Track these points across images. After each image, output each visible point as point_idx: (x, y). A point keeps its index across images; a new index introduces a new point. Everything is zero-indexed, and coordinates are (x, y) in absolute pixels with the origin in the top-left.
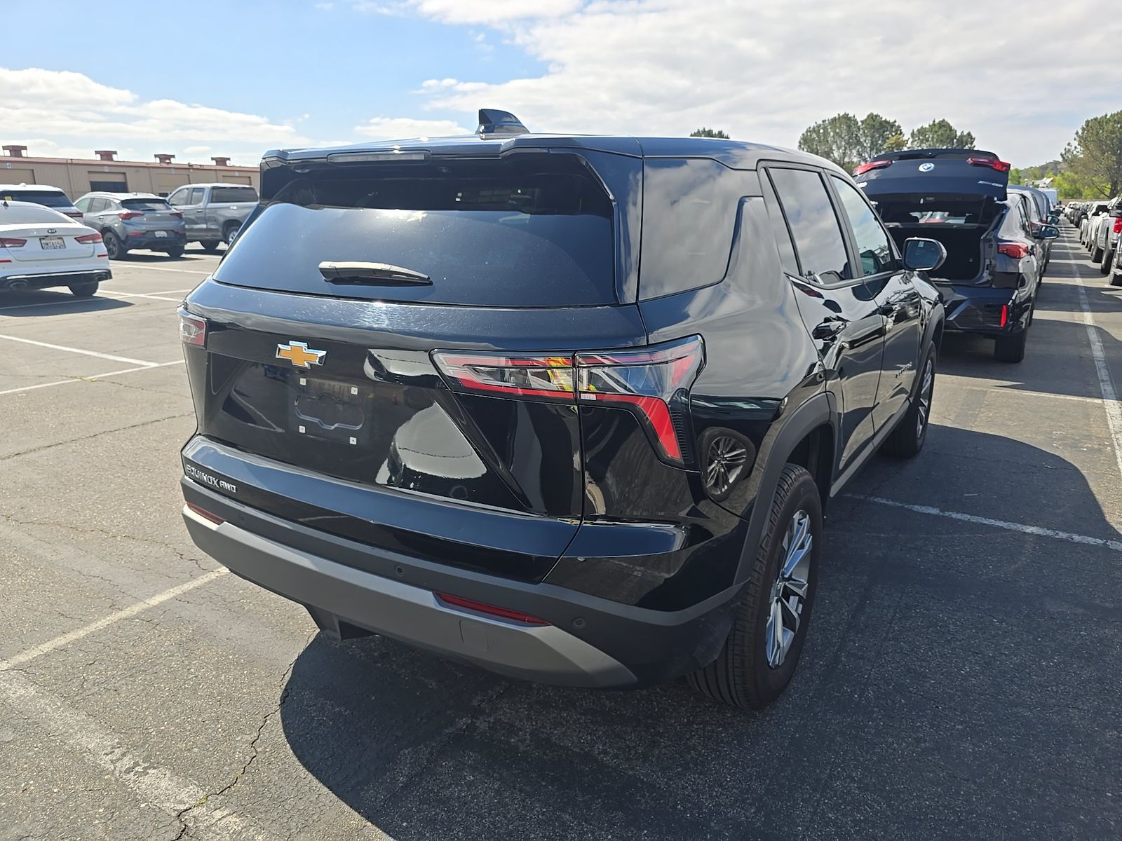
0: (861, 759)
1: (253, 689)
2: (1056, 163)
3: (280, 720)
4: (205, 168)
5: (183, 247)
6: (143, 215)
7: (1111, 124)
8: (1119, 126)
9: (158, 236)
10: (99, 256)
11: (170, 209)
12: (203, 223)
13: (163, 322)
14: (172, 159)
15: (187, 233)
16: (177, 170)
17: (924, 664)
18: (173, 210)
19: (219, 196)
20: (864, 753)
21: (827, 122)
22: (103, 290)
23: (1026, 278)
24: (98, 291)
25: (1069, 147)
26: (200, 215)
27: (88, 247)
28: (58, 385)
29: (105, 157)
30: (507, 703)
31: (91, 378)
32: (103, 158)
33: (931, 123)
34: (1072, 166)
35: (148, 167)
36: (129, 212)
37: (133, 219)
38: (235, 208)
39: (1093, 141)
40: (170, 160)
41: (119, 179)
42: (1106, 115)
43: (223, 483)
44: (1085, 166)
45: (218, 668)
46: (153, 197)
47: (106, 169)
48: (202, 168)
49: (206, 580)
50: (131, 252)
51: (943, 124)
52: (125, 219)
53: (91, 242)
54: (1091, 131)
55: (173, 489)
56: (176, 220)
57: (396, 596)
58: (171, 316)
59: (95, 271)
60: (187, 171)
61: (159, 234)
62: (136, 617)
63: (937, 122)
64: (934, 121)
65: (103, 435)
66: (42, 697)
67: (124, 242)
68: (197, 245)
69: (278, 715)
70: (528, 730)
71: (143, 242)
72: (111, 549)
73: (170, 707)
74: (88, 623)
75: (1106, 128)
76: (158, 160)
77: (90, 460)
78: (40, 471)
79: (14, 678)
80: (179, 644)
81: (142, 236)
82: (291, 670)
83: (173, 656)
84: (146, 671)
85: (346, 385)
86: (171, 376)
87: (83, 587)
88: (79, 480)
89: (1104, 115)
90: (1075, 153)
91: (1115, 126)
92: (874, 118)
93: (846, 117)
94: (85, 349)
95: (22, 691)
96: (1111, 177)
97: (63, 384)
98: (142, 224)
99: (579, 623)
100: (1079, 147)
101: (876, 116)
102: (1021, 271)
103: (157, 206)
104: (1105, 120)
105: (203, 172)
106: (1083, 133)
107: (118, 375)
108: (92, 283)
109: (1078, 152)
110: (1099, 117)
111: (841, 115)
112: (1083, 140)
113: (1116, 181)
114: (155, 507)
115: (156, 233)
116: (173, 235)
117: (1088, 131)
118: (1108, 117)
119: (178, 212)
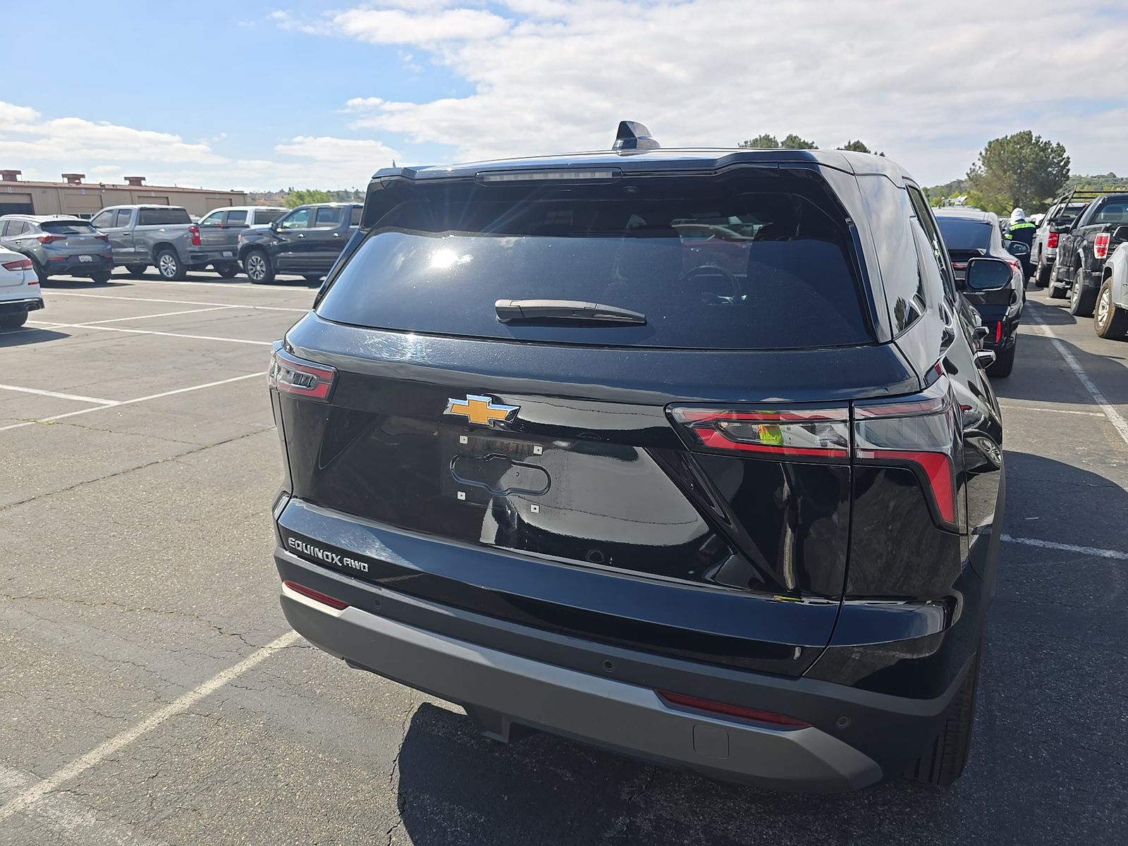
0: (1072, 833)
1: (360, 796)
2: (960, 182)
3: (408, 835)
4: (118, 188)
5: (110, 272)
6: (65, 238)
7: (1011, 145)
8: (1018, 146)
9: (82, 261)
10: (29, 284)
11: (94, 232)
12: (131, 247)
13: (110, 354)
14: (82, 180)
15: (114, 257)
16: (87, 191)
17: (1082, 714)
18: (99, 232)
19: (147, 217)
20: (1071, 827)
21: (749, 143)
22: (33, 321)
23: (1017, 294)
24: (27, 321)
25: (973, 167)
26: (127, 237)
27: (17, 275)
28: (11, 429)
29: (8, 178)
30: (661, 793)
31: (47, 420)
32: (5, 178)
33: (847, 145)
34: (977, 185)
35: (56, 188)
36: (50, 235)
37: (55, 243)
38: (163, 230)
39: (996, 161)
40: (79, 180)
41: (24, 200)
42: (1007, 137)
43: (347, 561)
44: (988, 184)
45: (310, 771)
46: (75, 219)
47: (10, 190)
48: (115, 187)
49: (259, 659)
50: (50, 278)
51: (857, 145)
52: (45, 243)
53: (21, 268)
54: (993, 152)
55: (183, 548)
56: (102, 244)
57: (605, 696)
58: (117, 348)
59: (26, 300)
60: (100, 191)
61: (82, 259)
62: (190, 711)
63: (852, 143)
64: (849, 142)
65: (81, 487)
66: (106, 826)
67: (45, 268)
68: (122, 270)
69: (402, 827)
70: (698, 827)
71: (66, 267)
72: (132, 625)
73: (269, 828)
74: (133, 723)
75: (1007, 149)
76: (66, 180)
77: (74, 517)
78: (18, 534)
79: (63, 802)
80: (253, 742)
81: (64, 261)
82: (397, 767)
83: (249, 759)
84: (224, 782)
85: (526, 443)
86: (138, 416)
87: (113, 677)
88: (69, 541)
89: (1004, 136)
90: (979, 172)
91: (1015, 146)
92: (793, 139)
93: (767, 137)
94: (29, 387)
95: (79, 820)
96: (1013, 195)
97: (17, 428)
98: (64, 247)
99: (843, 722)
100: (983, 167)
101: (795, 137)
102: (1013, 288)
103: (82, 229)
104: (1006, 141)
105: (116, 192)
106: (986, 154)
107: (78, 415)
108: (21, 313)
109: (982, 171)
110: (1000, 138)
111: (762, 136)
112: (987, 161)
113: (1018, 199)
114: (168, 571)
115: (80, 257)
116: (98, 259)
117: (991, 152)
118: (1008, 138)
119: (103, 235)
